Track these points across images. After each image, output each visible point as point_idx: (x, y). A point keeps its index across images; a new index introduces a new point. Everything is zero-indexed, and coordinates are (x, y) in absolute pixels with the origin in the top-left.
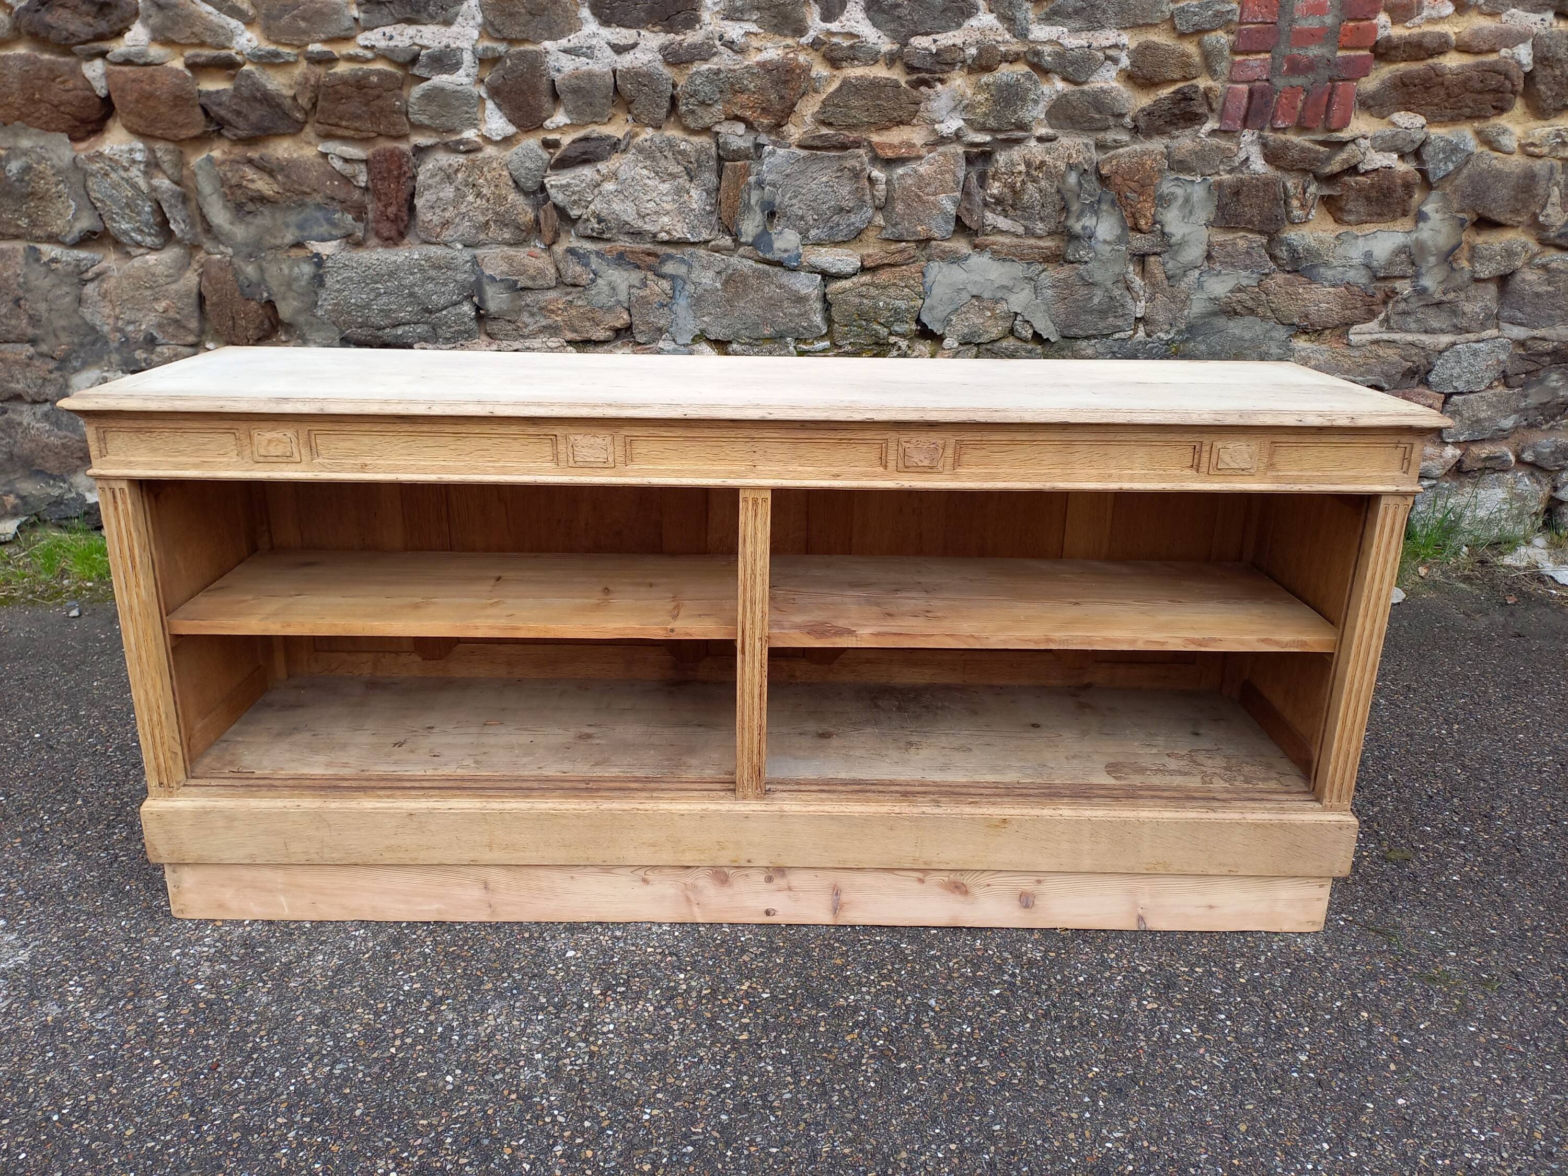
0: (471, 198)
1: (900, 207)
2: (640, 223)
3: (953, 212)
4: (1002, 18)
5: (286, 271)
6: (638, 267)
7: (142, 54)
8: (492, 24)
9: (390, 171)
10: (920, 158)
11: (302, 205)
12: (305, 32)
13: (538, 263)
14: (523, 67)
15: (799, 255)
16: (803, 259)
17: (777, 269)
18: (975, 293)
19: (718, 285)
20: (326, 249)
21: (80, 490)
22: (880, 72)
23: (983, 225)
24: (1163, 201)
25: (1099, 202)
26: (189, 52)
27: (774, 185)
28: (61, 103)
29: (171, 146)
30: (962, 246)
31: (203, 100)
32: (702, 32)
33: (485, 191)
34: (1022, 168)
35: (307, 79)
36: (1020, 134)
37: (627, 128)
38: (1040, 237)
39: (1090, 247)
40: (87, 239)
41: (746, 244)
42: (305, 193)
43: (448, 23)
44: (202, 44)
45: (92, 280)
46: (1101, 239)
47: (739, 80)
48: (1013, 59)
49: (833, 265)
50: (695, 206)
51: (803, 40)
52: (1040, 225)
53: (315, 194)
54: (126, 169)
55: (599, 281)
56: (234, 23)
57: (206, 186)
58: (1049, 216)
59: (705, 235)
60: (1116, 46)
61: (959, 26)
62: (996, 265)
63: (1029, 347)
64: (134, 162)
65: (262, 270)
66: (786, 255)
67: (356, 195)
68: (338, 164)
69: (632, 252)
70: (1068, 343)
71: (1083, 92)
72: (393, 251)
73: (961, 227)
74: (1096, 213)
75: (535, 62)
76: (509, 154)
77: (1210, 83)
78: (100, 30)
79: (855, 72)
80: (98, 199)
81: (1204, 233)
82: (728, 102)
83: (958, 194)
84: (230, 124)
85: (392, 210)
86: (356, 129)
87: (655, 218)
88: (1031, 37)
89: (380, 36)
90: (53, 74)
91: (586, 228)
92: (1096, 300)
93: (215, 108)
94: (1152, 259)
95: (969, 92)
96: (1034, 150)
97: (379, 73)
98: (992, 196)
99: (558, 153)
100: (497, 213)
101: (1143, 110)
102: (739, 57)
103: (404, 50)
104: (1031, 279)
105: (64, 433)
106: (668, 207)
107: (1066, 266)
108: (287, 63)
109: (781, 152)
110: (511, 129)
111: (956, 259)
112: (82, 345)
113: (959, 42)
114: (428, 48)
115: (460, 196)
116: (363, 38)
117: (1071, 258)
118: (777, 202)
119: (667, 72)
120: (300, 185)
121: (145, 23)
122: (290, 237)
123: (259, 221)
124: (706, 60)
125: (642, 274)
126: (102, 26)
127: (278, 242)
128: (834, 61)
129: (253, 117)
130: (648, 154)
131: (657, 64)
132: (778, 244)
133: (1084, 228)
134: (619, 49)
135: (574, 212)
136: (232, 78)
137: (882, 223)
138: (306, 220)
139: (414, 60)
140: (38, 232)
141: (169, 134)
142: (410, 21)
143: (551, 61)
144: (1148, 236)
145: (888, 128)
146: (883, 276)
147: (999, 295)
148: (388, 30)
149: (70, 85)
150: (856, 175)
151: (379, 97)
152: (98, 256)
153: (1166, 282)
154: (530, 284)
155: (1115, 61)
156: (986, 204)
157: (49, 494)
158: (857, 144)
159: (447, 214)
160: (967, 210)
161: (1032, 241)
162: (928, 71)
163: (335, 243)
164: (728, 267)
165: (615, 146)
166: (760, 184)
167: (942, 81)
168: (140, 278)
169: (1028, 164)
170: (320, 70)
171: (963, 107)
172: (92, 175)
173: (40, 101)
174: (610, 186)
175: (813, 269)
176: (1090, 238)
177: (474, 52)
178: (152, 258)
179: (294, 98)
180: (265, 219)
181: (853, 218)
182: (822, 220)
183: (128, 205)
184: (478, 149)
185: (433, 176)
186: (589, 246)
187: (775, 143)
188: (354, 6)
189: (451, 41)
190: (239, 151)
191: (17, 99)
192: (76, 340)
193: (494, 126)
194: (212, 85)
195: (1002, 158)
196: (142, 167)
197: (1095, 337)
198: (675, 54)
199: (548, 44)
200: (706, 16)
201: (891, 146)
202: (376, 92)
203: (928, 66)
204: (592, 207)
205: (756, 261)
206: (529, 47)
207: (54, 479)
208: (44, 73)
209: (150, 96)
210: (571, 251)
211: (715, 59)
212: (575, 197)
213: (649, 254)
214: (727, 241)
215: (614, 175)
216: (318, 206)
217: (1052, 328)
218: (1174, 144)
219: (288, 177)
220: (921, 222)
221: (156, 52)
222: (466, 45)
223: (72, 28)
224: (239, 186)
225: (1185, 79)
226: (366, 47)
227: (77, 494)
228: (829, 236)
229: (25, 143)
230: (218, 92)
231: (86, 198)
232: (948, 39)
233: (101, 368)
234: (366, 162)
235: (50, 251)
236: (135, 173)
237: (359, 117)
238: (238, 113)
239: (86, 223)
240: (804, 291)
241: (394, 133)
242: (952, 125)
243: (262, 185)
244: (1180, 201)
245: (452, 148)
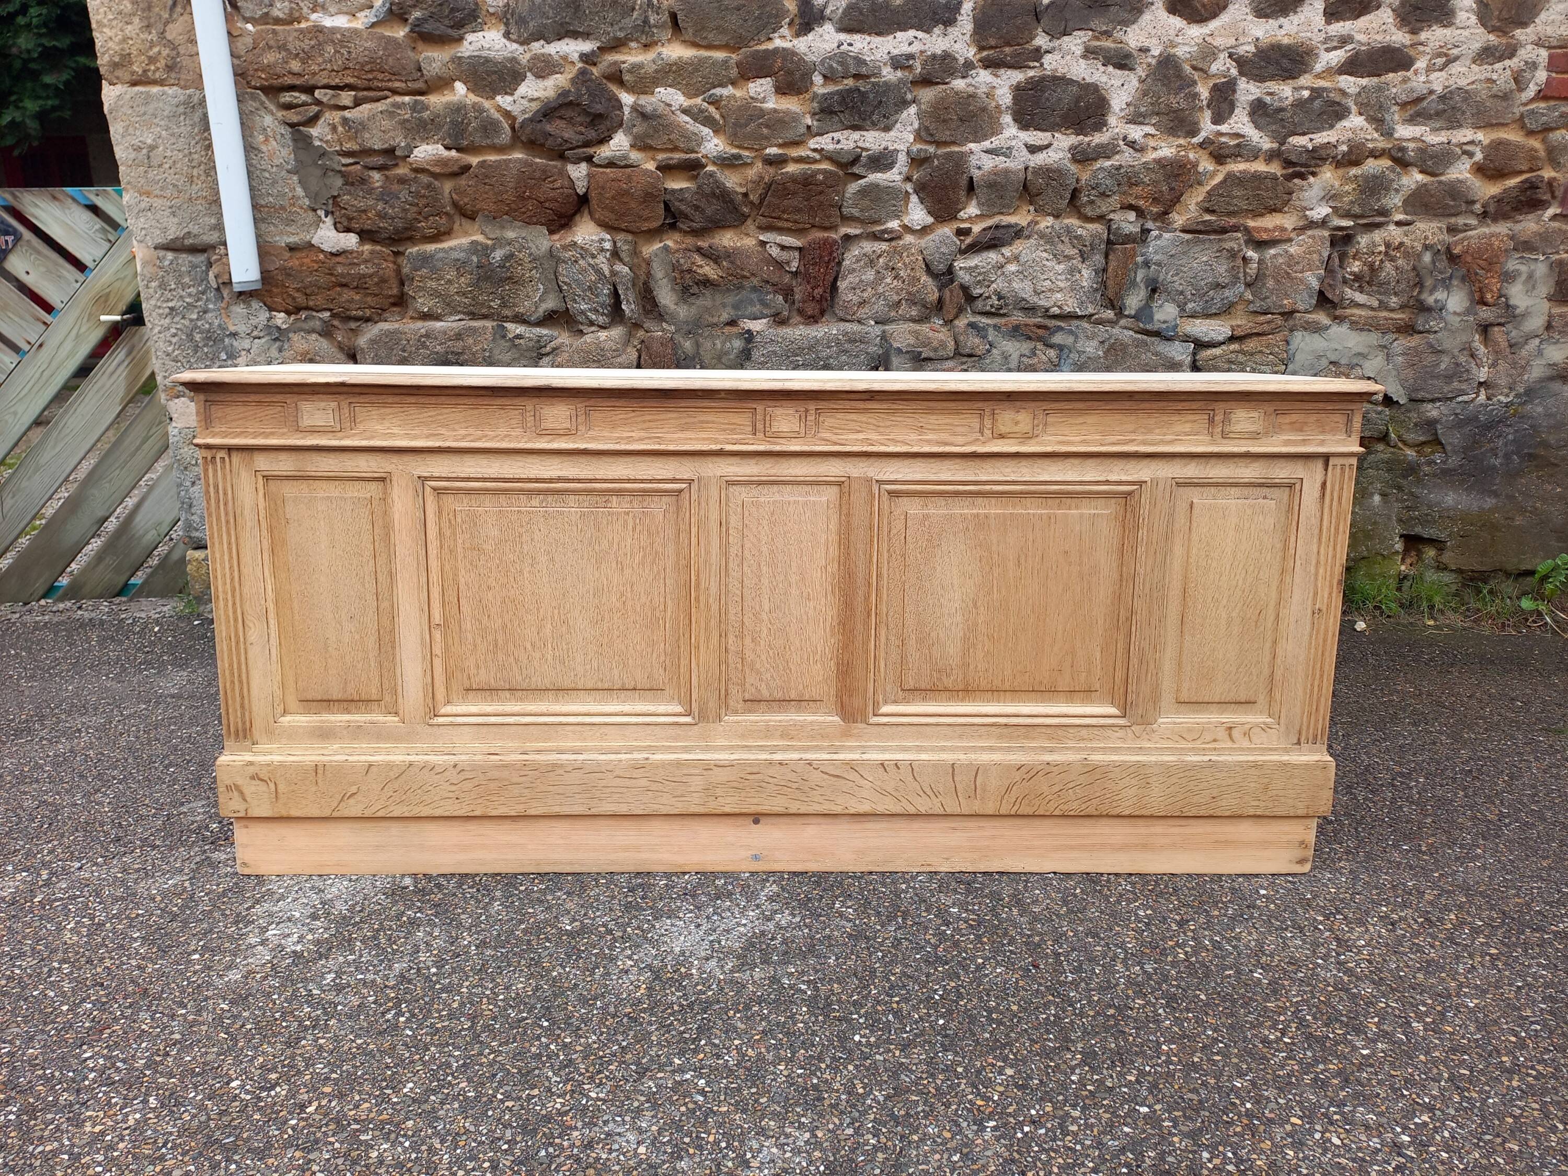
0: (888, 280)
1: (1270, 283)
2: (1036, 299)
3: (1317, 288)
4: (1371, 119)
5: (719, 346)
6: (1030, 338)
7: (625, 157)
8: (927, 129)
9: (821, 257)
10: (1290, 240)
11: (740, 287)
12: (767, 138)
13: (941, 336)
14: (949, 165)
15: (1176, 326)
16: (1179, 329)
17: (1153, 339)
18: (1333, 359)
19: (1101, 353)
20: (756, 326)
22: (1260, 167)
23: (1343, 299)
24: (1509, 277)
25: (1451, 278)
26: (661, 156)
27: (1159, 264)
28: (547, 200)
29: (630, 237)
30: (1322, 318)
31: (668, 197)
32: (1108, 134)
33: (902, 273)
34: (1382, 248)
35: (762, 178)
36: (1382, 219)
37: (1029, 218)
38: (1392, 310)
39: (1441, 318)
40: (551, 319)
41: (1127, 316)
42: (745, 277)
43: (887, 129)
44: (675, 149)
45: (548, 354)
46: (1451, 310)
47: (1136, 174)
48: (1376, 154)
49: (1206, 334)
50: (1085, 284)
51: (1195, 140)
52: (1394, 299)
53: (752, 279)
54: (594, 257)
55: (994, 351)
56: (706, 131)
57: (659, 272)
58: (1403, 291)
59: (1091, 310)
60: (1472, 142)
61: (1332, 127)
62: (1354, 334)
63: (1380, 409)
64: (602, 250)
65: (698, 345)
66: (1164, 326)
67: (787, 279)
68: (775, 251)
69: (1026, 325)
70: (1415, 404)
71: (1440, 182)
72: (815, 327)
73: (1323, 300)
74: (1448, 288)
75: (960, 161)
76: (924, 242)
77: (1553, 174)
78: (590, 137)
79: (1238, 167)
80: (565, 283)
81: (1546, 305)
82: (1124, 193)
83: (1322, 272)
84: (686, 217)
85: (818, 292)
86: (796, 222)
87: (1049, 294)
88: (1396, 135)
89: (829, 140)
90: (545, 175)
91: (985, 305)
92: (1443, 366)
93: (677, 204)
94: (1496, 329)
95: (1337, 184)
96: (1394, 233)
97: (824, 172)
98: (1351, 273)
99: (969, 240)
100: (909, 293)
101: (1493, 197)
102: (1138, 155)
103: (848, 152)
104: (1385, 347)
106: (1061, 285)
107: (1416, 336)
108: (746, 164)
109: (1166, 235)
110: (930, 220)
111: (1317, 329)
113: (1333, 140)
114: (867, 150)
115: (880, 278)
116: (813, 143)
117: (1421, 328)
118: (1160, 279)
119: (1073, 168)
120: (742, 269)
121: (628, 132)
122: (725, 317)
123: (700, 302)
124: (1109, 158)
125: (1031, 345)
126: (592, 134)
127: (715, 320)
128: (1220, 157)
129: (709, 212)
130: (1047, 238)
131: (1066, 162)
132: (1159, 316)
133: (1436, 301)
134: (1033, 149)
135: (977, 291)
136: (695, 178)
137: (1250, 297)
138: (741, 301)
139: (856, 160)
140: (506, 312)
141: (633, 226)
142: (855, 128)
143: (973, 161)
144: (1493, 309)
145: (1262, 215)
146: (1251, 345)
147: (1355, 361)
148: (837, 135)
149: (558, 184)
150: (1233, 255)
151: (821, 193)
152: (556, 334)
153: (1508, 350)
154: (932, 355)
155: (1471, 155)
156: (1345, 281)
158: (1235, 229)
159: (865, 295)
160: (1330, 285)
161: (1385, 314)
162: (1302, 165)
163: (765, 321)
164: (1111, 337)
165: (1018, 233)
166: (1147, 264)
167: (1314, 174)
168: (590, 352)
169: (1388, 245)
170: (772, 170)
171: (1330, 197)
172: (564, 262)
173: (529, 197)
174: (1012, 268)
175: (1187, 339)
176: (1441, 310)
177: (908, 153)
178: (603, 335)
179: (745, 195)
180: (706, 300)
181: (1226, 292)
182: (1199, 294)
183: (590, 288)
184: (899, 238)
185: (858, 261)
186: (985, 320)
187: (1160, 229)
188: (808, 116)
189: (889, 144)
190: (690, 241)
191: (509, 197)
193: (916, 218)
194: (677, 184)
195: (1363, 240)
196: (608, 255)
197: (1439, 400)
198: (1083, 152)
199: (972, 146)
200: (1112, 120)
201: (1266, 230)
202: (820, 188)
203: (1303, 161)
204: (994, 285)
205: (1136, 332)
206: (956, 149)
208: (537, 175)
209: (626, 193)
210: (972, 325)
211: (1117, 157)
212: (981, 278)
213: (1039, 327)
214: (1110, 314)
215: (1016, 258)
216: (754, 289)
217: (1402, 392)
218: (1518, 227)
219: (732, 262)
220: (1287, 296)
221: (635, 156)
222: (903, 147)
223: (566, 136)
224: (690, 271)
225: (1531, 170)
226: (815, 150)
228: (1203, 309)
229: (510, 234)
230: (681, 190)
231: (554, 283)
232: (1322, 138)
234: (800, 249)
235: (514, 329)
236: (602, 262)
237: (799, 210)
238: (697, 208)
239: (551, 304)
240: (1178, 358)
241: (827, 224)
242: (1321, 211)
243: (709, 270)
244: (1524, 277)
245: (876, 237)
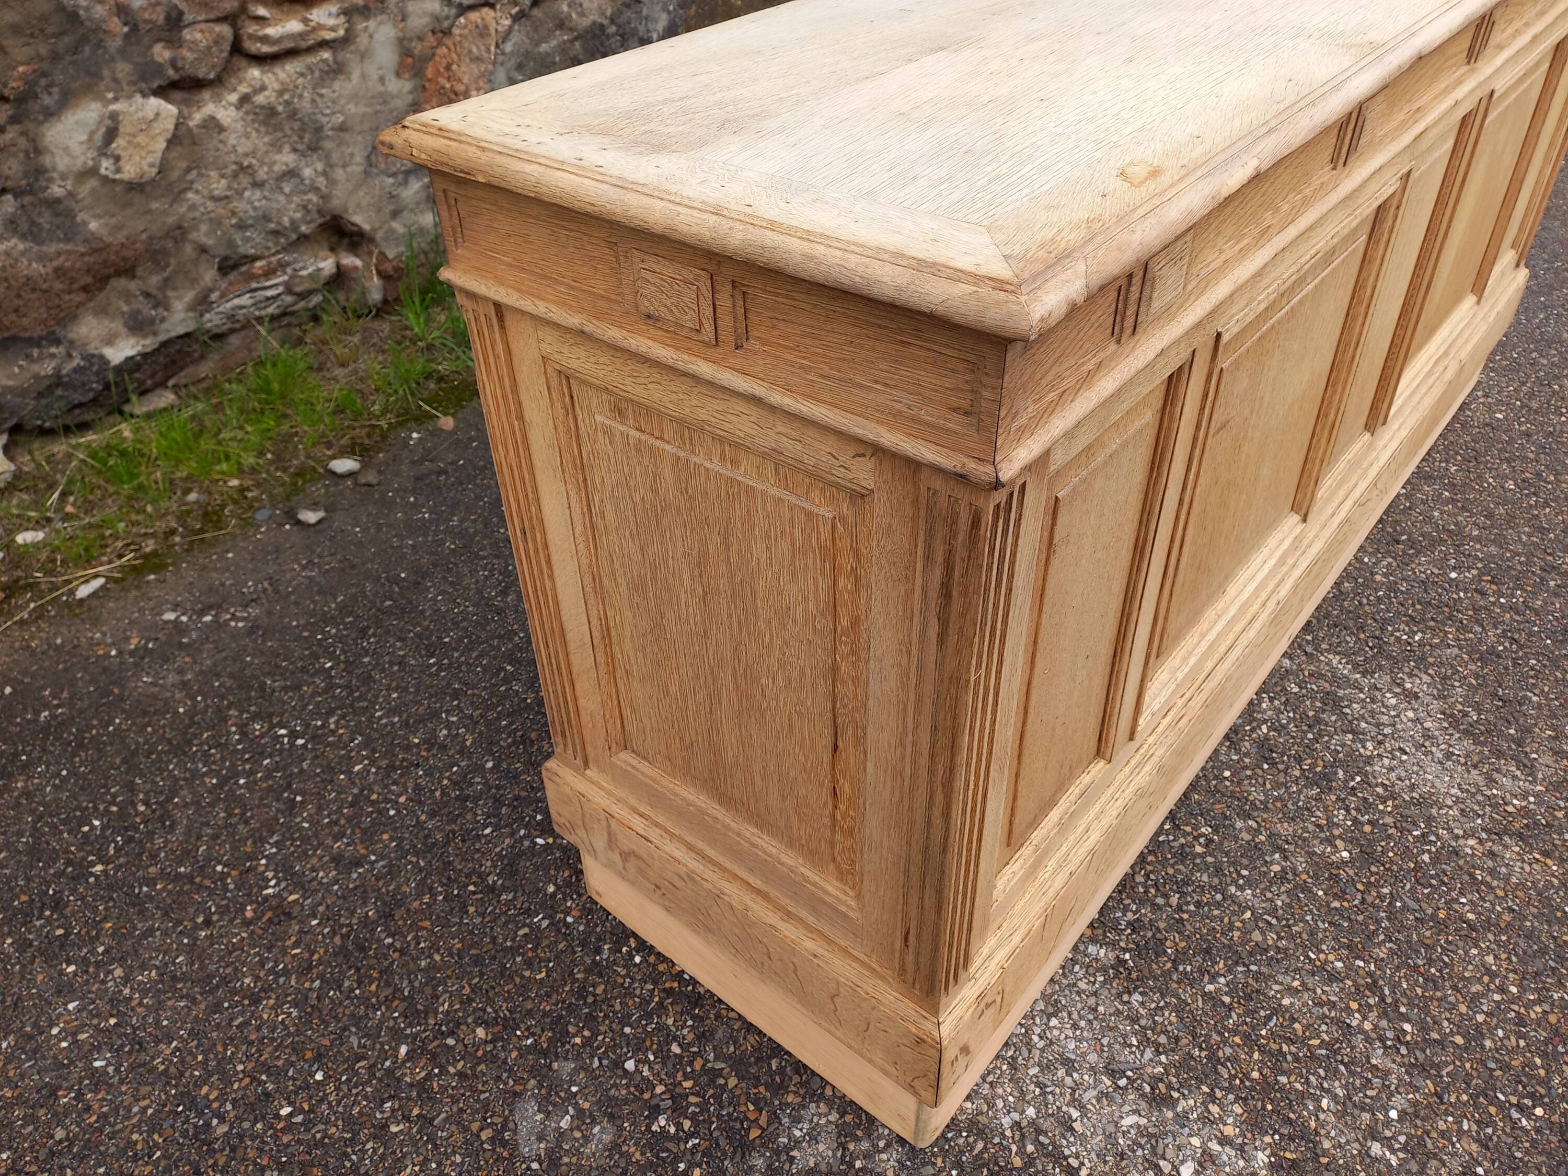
21: (91, 349)
105: (51, 248)
112: (55, 57)
157: (36, 377)
192: (44, 50)
207: (39, 346)
227: (89, 358)
233: (100, 97)
